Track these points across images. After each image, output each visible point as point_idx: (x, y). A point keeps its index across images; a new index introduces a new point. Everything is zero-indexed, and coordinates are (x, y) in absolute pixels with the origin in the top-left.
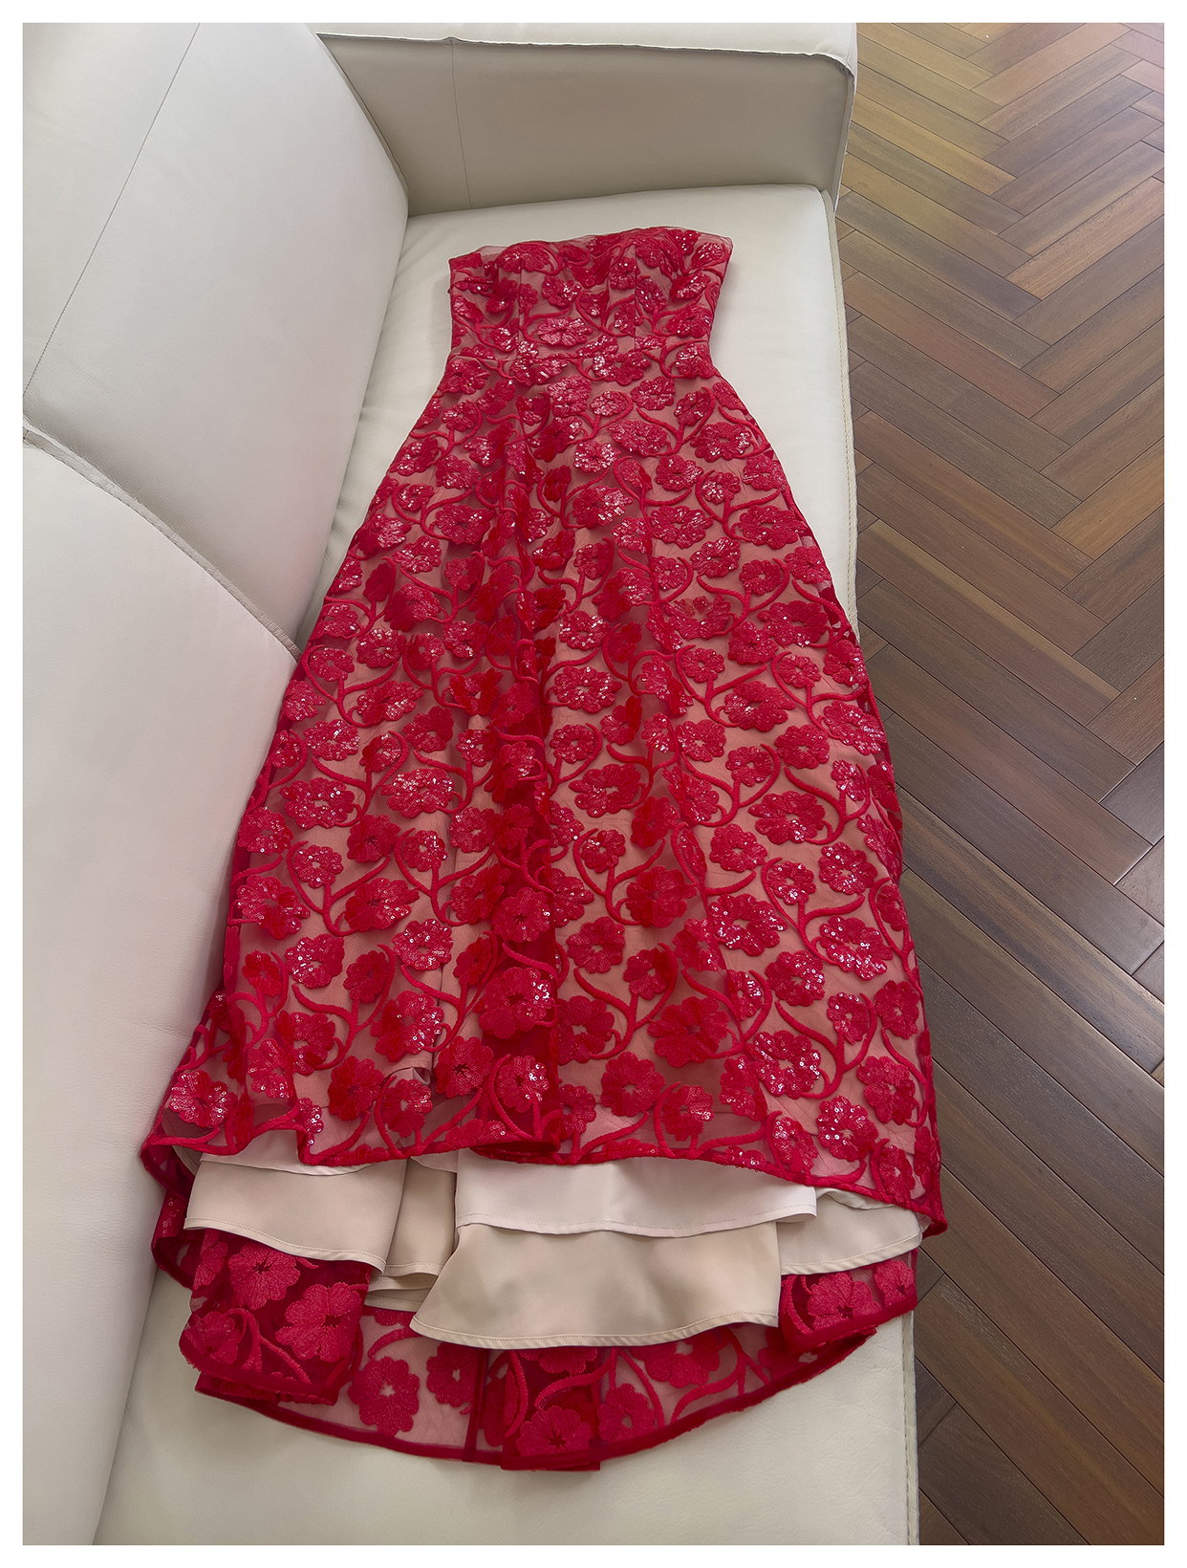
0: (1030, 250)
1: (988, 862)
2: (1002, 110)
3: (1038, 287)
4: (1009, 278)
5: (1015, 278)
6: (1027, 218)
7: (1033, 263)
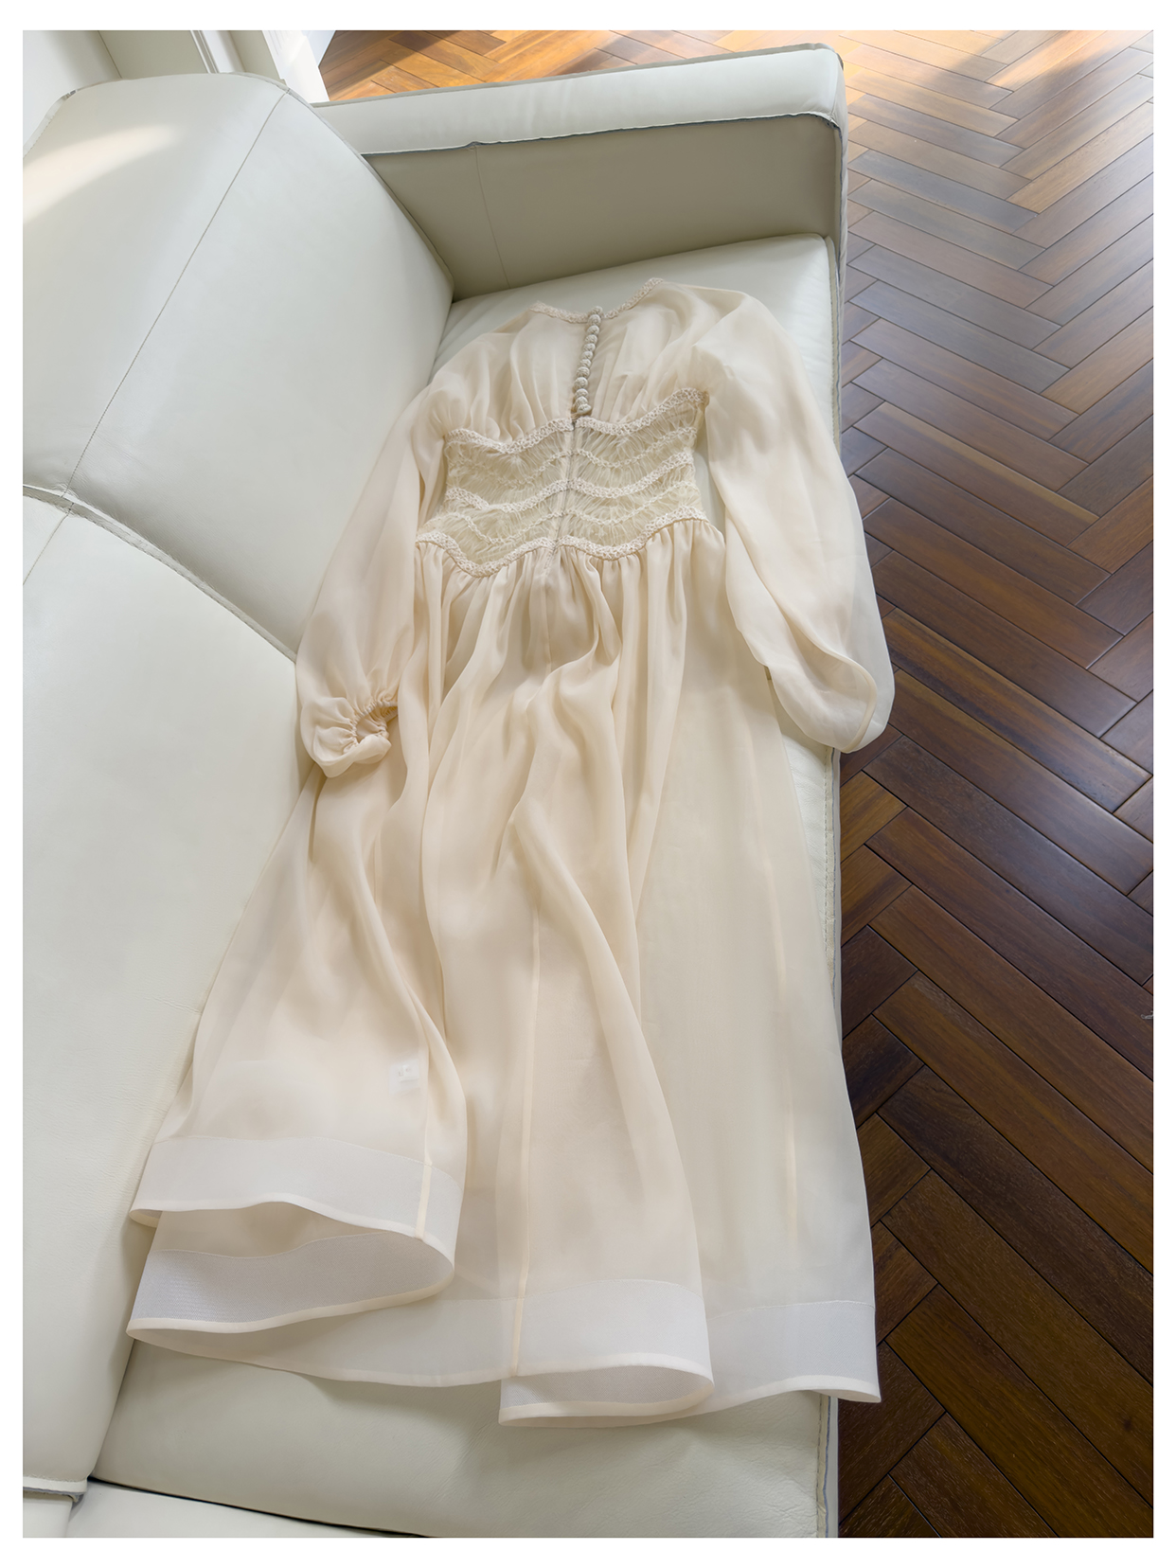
1: (971, 658)
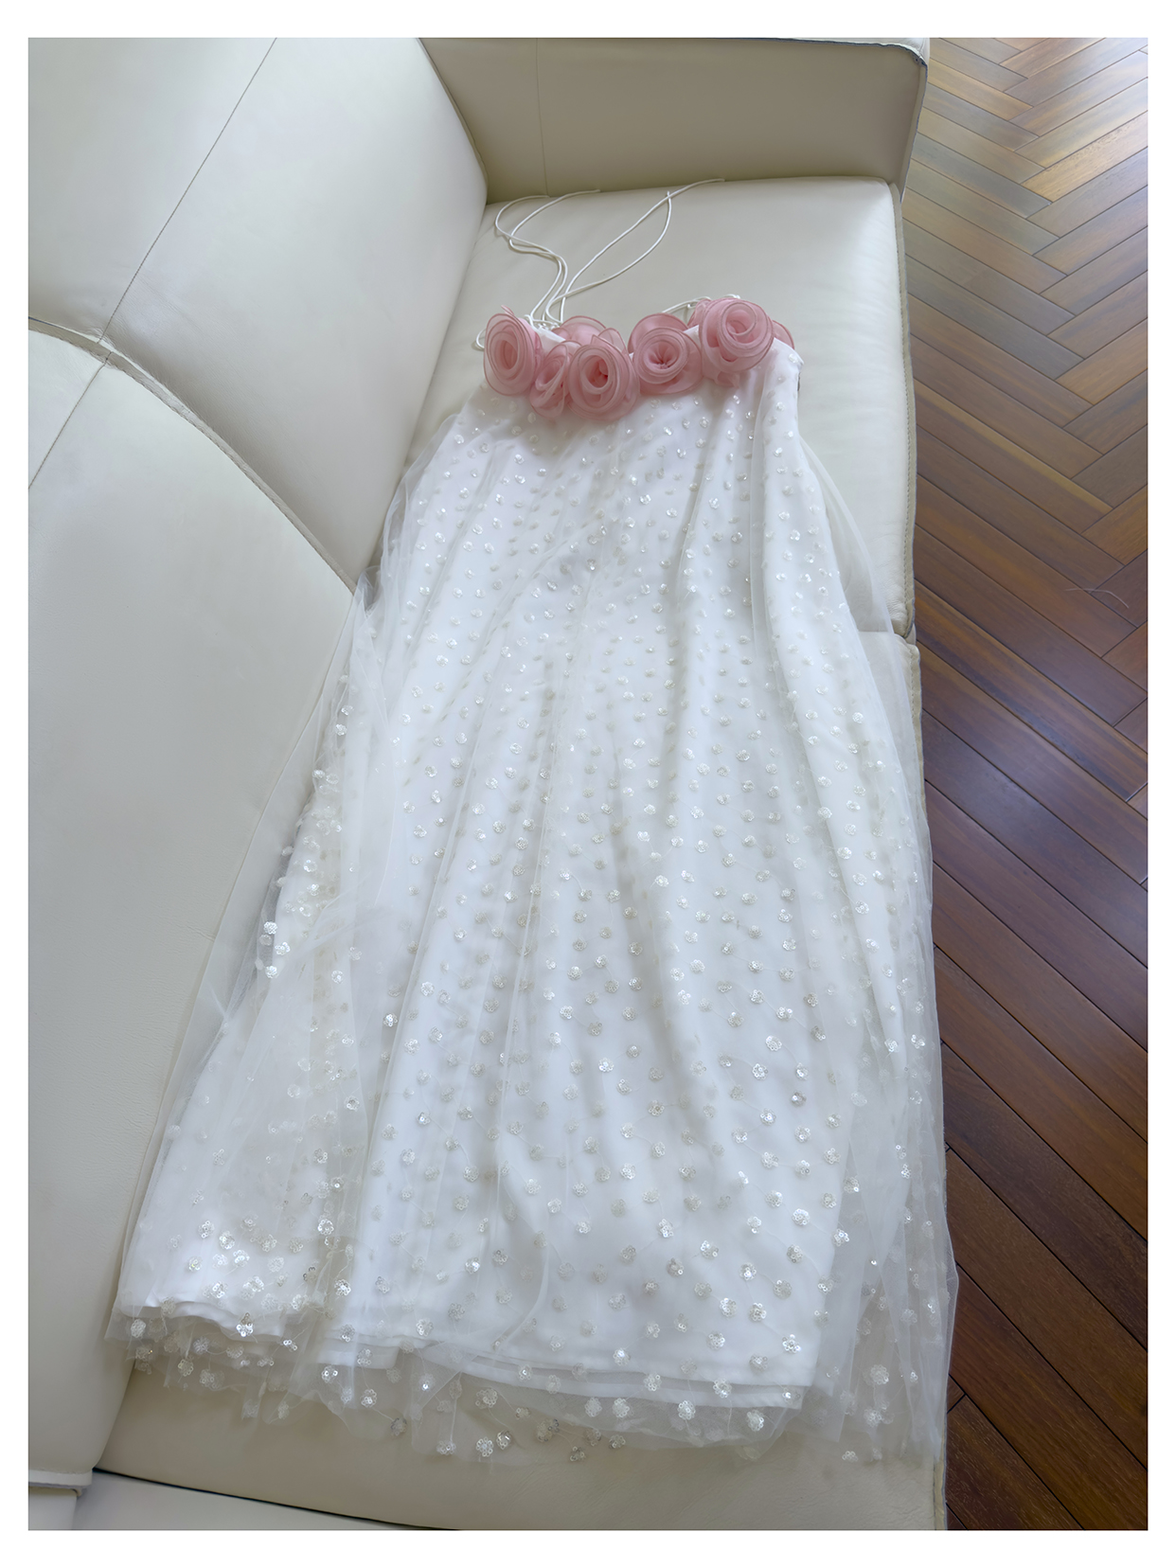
0: (1045, 163)
2: (1022, 54)
3: (1051, 191)
4: (1024, 185)
5: (1030, 185)
6: (1042, 138)
7: (1045, 173)
